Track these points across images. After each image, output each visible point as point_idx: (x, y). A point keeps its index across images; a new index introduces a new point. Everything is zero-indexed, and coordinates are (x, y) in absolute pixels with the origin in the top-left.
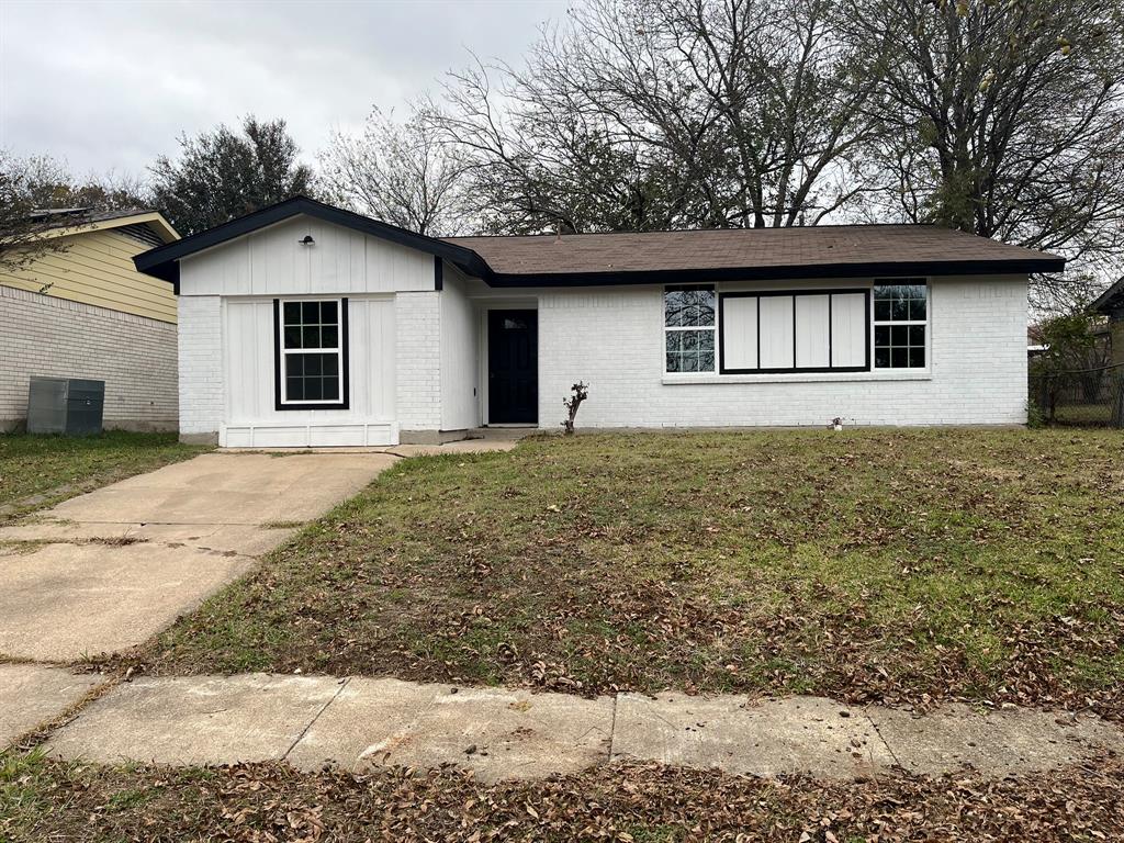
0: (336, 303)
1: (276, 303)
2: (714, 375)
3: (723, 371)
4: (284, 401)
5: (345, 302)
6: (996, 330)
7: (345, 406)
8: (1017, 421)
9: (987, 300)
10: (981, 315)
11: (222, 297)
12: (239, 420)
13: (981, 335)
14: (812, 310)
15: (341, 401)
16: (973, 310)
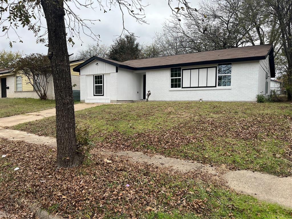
0: (102, 76)
1: (94, 76)
2: (180, 89)
3: (182, 88)
4: (95, 94)
5: (103, 75)
6: (250, 76)
7: (103, 95)
8: (254, 100)
9: (247, 68)
10: (245, 72)
11: (86, 75)
12: (89, 98)
13: (245, 77)
14: (203, 72)
15: (103, 94)
16: (243, 71)
